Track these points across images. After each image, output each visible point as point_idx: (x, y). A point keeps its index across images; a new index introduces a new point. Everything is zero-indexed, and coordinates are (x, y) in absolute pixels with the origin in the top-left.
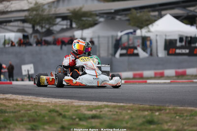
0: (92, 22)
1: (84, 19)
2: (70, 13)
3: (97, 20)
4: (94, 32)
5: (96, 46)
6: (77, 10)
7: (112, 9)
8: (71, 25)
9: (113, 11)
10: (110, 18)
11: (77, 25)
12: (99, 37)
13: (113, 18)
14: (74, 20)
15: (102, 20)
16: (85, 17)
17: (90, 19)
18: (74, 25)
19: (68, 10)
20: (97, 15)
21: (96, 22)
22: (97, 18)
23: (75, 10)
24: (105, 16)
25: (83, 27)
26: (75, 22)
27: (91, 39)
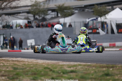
0: (70, 13)
1: (65, 11)
2: (57, 7)
3: (73, 12)
4: (71, 19)
5: (73, 28)
6: (61, 5)
7: (83, 5)
8: (57, 15)
9: (83, 6)
10: (82, 10)
11: (61, 15)
12: (75, 22)
13: (83, 11)
14: (59, 12)
15: (76, 11)
16: (66, 10)
17: (69, 11)
18: (59, 15)
19: (56, 6)
20: (73, 9)
21: (73, 13)
22: (74, 10)
23: (59, 5)
24: (79, 9)
25: (65, 16)
26: (60, 13)
27: (70, 23)
